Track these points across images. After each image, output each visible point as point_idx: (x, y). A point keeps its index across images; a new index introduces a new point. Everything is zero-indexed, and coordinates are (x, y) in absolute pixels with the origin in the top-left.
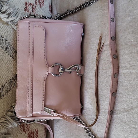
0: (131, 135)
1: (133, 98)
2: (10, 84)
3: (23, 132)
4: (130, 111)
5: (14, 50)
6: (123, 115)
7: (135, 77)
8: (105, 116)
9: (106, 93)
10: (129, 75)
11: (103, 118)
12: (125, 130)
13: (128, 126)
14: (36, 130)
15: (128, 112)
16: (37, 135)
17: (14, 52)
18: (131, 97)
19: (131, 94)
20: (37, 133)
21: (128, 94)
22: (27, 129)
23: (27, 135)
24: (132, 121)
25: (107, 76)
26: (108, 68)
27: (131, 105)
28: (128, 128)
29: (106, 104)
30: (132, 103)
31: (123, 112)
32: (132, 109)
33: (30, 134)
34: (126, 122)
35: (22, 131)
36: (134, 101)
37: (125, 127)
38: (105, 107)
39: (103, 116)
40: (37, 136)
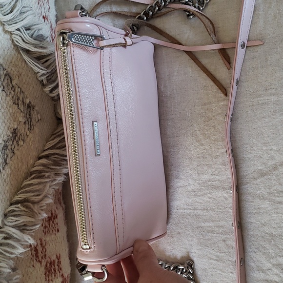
0: (275, 218)
1: (275, 148)
2: (4, 152)
3: (37, 263)
4: (270, 173)
5: (5, 72)
6: (257, 184)
7: (277, 108)
8: (213, 194)
9: (213, 149)
10: (263, 107)
11: (209, 198)
12: (262, 211)
13: (269, 203)
14: (57, 256)
15: (265, 177)
16: (60, 266)
17: (5, 75)
18: (269, 148)
19: (270, 141)
20: (59, 262)
21: (264, 143)
22: (42, 255)
23: (43, 269)
24: (276, 190)
25: (214, 116)
26: (214, 100)
27: (271, 163)
28: (267, 206)
29: (213, 170)
30: (273, 158)
31: (255, 179)
32: (275, 168)
33: (48, 265)
34: (263, 197)
35: (35, 261)
36: (277, 153)
37: (263, 206)
38: (212, 177)
39: (210, 195)
40: (61, 269)
